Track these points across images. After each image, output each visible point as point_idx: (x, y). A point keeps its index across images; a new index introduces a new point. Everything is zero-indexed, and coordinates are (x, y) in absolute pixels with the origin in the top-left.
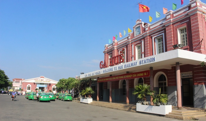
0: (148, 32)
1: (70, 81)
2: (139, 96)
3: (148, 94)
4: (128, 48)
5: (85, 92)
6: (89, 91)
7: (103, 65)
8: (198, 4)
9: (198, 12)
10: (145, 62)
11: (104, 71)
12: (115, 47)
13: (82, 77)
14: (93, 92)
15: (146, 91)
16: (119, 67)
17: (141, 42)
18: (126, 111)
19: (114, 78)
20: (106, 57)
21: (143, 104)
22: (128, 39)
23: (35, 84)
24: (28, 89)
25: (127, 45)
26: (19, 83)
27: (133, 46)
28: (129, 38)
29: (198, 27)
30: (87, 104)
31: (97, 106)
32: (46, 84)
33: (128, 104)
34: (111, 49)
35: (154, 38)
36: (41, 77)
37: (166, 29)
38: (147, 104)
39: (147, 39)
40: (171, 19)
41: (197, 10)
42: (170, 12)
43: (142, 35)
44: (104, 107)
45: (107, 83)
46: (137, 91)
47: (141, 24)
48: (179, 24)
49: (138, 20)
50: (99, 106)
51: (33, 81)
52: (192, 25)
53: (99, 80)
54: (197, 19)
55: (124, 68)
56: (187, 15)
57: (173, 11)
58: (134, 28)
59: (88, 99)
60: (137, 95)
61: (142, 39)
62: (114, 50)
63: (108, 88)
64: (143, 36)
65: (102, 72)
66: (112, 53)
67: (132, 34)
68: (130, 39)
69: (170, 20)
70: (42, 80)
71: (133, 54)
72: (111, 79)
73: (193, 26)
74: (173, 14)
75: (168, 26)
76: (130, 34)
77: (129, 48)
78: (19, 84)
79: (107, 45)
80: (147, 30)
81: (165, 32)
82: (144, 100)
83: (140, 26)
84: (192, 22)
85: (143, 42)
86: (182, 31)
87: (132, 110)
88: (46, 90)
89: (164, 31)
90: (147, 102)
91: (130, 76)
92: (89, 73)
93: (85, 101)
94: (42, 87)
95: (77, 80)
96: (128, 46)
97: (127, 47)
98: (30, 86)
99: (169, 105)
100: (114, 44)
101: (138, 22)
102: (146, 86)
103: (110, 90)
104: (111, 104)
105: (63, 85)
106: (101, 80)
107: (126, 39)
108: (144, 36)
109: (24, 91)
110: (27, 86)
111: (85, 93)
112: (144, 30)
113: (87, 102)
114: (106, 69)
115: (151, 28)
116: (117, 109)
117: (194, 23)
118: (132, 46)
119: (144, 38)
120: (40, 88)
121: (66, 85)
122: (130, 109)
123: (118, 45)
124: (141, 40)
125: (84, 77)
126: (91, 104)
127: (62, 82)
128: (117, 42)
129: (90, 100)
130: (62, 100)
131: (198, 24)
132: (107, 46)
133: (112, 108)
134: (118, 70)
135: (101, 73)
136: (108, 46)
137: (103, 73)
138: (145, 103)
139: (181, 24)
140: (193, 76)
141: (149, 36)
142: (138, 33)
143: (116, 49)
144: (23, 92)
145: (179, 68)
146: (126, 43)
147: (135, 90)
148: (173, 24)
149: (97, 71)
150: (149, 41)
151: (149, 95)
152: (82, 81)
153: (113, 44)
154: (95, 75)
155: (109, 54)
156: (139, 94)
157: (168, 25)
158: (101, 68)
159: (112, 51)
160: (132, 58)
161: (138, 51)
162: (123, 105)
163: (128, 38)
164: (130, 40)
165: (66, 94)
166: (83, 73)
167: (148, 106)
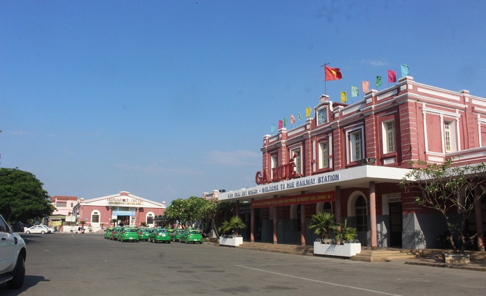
0: (338, 121)
1: (196, 205)
2: (317, 231)
3: (331, 227)
4: (306, 145)
5: (228, 225)
6: (237, 224)
7: (261, 179)
8: (410, 87)
9: (409, 100)
10: (326, 180)
11: (263, 190)
12: (283, 141)
13: (222, 197)
14: (242, 226)
15: (328, 223)
16: (288, 185)
17: (328, 137)
18: (299, 254)
19: (281, 202)
20: (265, 159)
21: (323, 243)
22: (306, 129)
23: (110, 210)
24: (93, 221)
25: (305, 140)
26: (65, 206)
27: (314, 143)
28: (308, 127)
29: (409, 124)
30: (234, 247)
31: (251, 249)
32: (132, 209)
33: (304, 245)
34: (275, 145)
35: (349, 133)
36: (122, 194)
37: (366, 120)
38: (328, 243)
39: (337, 133)
40: (373, 106)
41: (406, 97)
42: (371, 92)
43: (329, 125)
44: (264, 250)
45: (268, 209)
46: (315, 223)
47: (328, 104)
48: (384, 114)
49: (323, 96)
50: (255, 249)
51: (104, 202)
52: (401, 120)
53: (254, 205)
54: (407, 110)
55: (295, 187)
56: (394, 102)
57: (376, 91)
58: (315, 109)
59: (234, 240)
60: (314, 229)
61: (329, 132)
62: (281, 147)
63: (270, 219)
64: (330, 127)
65: (260, 190)
66: (277, 153)
67: (312, 120)
68: (309, 130)
69: (371, 108)
70: (124, 200)
71: (314, 158)
72: (276, 202)
73: (403, 122)
74: (376, 96)
75: (368, 116)
76: (309, 120)
77: (308, 146)
78: (65, 208)
79: (267, 135)
80: (338, 118)
81: (364, 125)
82: (324, 237)
83: (326, 109)
84: (401, 115)
85: (330, 138)
86: (389, 126)
87: (308, 253)
88: (132, 222)
89: (362, 123)
90: (329, 241)
91: (306, 199)
92: (236, 192)
93: (228, 242)
94: (125, 216)
95: (211, 203)
96: (306, 142)
97: (304, 145)
98: (99, 214)
99: (357, 242)
100: (281, 136)
101: (323, 101)
102: (328, 216)
103: (275, 221)
104: (275, 246)
105: (179, 211)
106: (258, 204)
107: (303, 129)
108: (333, 127)
109: (87, 225)
110: (93, 213)
111: (229, 228)
112: (332, 116)
113: (234, 243)
114: (268, 186)
115: (344, 114)
116: (286, 253)
117: (403, 117)
118: (312, 142)
119: (332, 131)
120: (119, 217)
121: (186, 211)
122: (306, 251)
123: (288, 137)
124: (327, 133)
125: (227, 198)
126: (241, 247)
127: (179, 205)
128: (285, 132)
129: (238, 241)
130: (182, 242)
131: (408, 120)
132: (267, 138)
133: (278, 252)
134: (286, 189)
135: (259, 193)
136: (271, 138)
137: (261, 193)
138: (326, 241)
139: (388, 115)
140: (401, 199)
141: (341, 128)
142: (323, 120)
143: (284, 145)
144: (85, 227)
145: (374, 189)
146: (302, 137)
147: (312, 221)
148: (375, 114)
149: (251, 189)
150: (341, 138)
151: (332, 229)
152: (221, 204)
153: (278, 135)
154: (247, 195)
155: (272, 155)
156: (317, 227)
157: (368, 114)
158: (258, 184)
159: (277, 148)
160: (312, 164)
161: (324, 153)
162: (295, 246)
163: (305, 126)
164: (309, 132)
165: (191, 231)
166: (224, 191)
167: (329, 245)
